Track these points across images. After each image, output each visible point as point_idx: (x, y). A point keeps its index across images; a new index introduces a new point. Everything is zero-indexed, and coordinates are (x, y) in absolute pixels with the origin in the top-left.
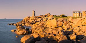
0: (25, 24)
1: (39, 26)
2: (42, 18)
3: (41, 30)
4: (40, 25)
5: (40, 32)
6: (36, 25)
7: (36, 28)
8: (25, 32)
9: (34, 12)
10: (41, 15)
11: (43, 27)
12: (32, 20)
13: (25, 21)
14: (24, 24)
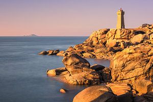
0: (92, 51)
1: (133, 59)
2: (148, 33)
3: (139, 71)
4: (136, 55)
5: (136, 78)
6: (125, 56)
7: (124, 66)
8: (91, 77)
9: (123, 13)
10: (144, 26)
11: (148, 61)
12: (115, 41)
13: (95, 43)
14: (89, 51)
